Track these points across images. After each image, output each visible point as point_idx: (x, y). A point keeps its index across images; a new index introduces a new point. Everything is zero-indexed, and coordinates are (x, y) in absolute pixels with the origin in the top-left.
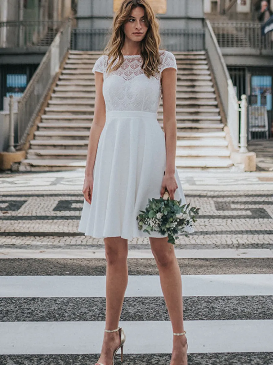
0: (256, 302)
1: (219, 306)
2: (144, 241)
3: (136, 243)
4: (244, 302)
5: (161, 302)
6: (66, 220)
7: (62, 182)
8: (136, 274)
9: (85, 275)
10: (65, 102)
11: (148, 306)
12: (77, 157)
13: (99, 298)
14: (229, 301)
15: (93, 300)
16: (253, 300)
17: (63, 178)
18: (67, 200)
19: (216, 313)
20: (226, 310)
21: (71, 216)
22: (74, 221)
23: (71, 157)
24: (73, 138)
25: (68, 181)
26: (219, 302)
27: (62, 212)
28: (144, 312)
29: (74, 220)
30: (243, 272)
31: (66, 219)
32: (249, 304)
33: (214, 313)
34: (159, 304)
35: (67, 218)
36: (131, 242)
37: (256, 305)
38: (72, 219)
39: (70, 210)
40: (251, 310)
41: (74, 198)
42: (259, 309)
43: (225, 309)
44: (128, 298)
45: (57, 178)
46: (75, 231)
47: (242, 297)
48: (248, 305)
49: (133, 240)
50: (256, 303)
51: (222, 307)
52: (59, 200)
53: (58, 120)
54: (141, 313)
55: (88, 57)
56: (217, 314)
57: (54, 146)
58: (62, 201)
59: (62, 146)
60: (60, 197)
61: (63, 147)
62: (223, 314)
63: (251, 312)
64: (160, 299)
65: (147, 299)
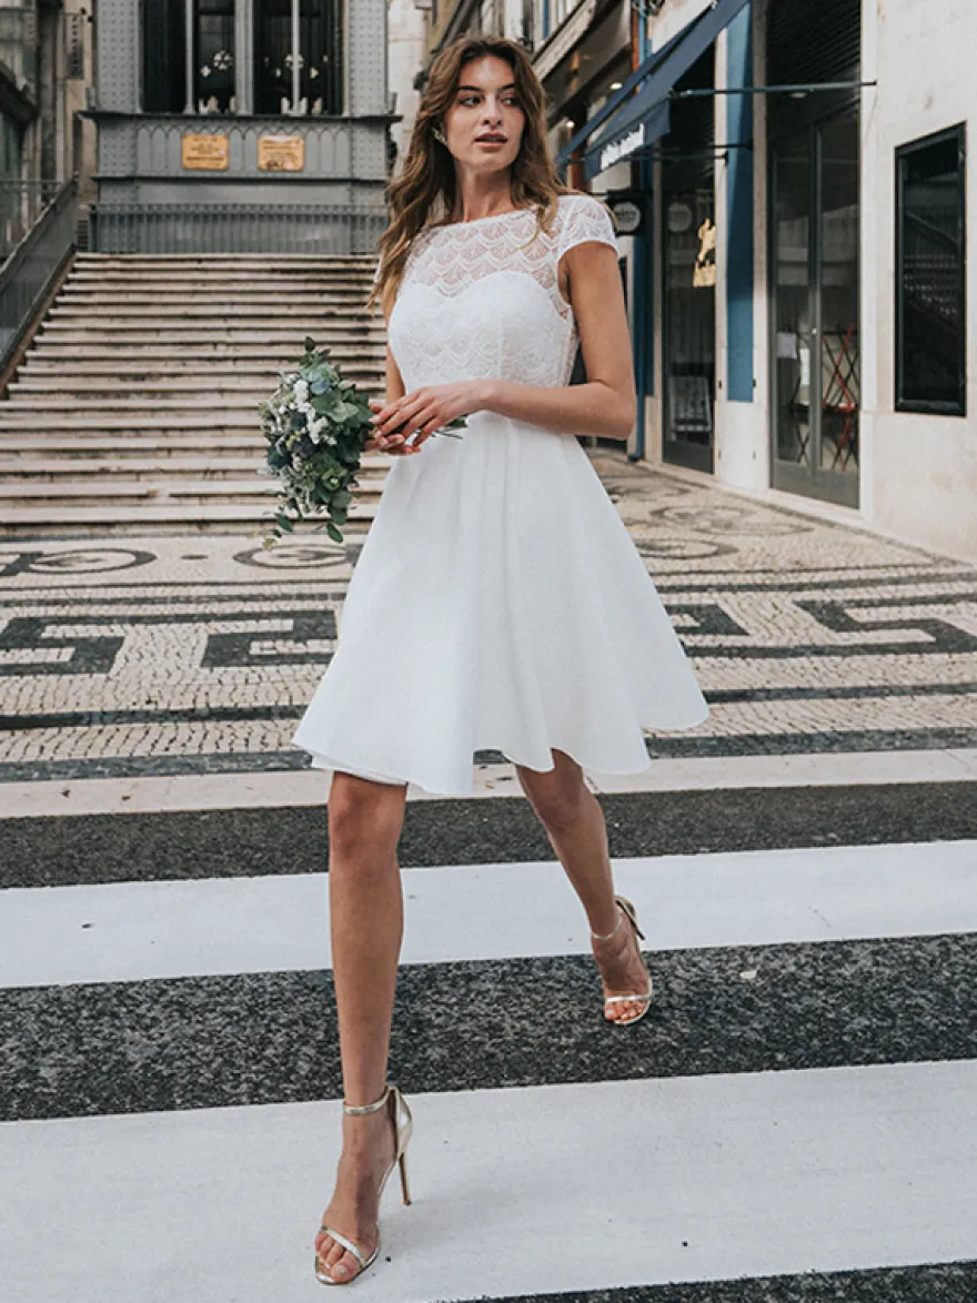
0: (559, 986)
1: (438, 1015)
2: (220, 742)
3: (196, 751)
4: (520, 990)
5: (247, 998)
6: (18, 678)
7: (33, 566)
8: (179, 873)
9: (15, 885)
10: (58, 368)
11: (198, 1022)
12: (81, 502)
13: (37, 993)
14: (473, 985)
15: (15, 1004)
16: (549, 978)
17: (40, 555)
18: (32, 615)
19: (429, 1051)
20: (464, 1032)
21: (32, 665)
22: (39, 681)
23: (65, 502)
24: (74, 453)
25: (49, 563)
26: (440, 992)
27: (12, 651)
28: (182, 1057)
29: (39, 677)
30: (507, 855)
31: (17, 674)
32: (539, 998)
33: (425, 1050)
34: (237, 1014)
35: (20, 669)
36: (184, 745)
37: (562, 1006)
38: (34, 673)
39: (34, 648)
40: (547, 1030)
41: (52, 611)
42: (573, 1021)
43: (462, 1027)
44: (136, 988)
45: (23, 555)
46: (33, 713)
47: (513, 966)
48: (536, 1004)
49: (190, 738)
50: (559, 990)
51: (451, 1017)
52: (14, 615)
53: (39, 411)
54: (169, 1065)
55: (118, 265)
56: (435, 1054)
57: (25, 475)
58: (21, 619)
59: (42, 474)
60: (17, 609)
61: (47, 478)
62: (455, 1056)
63: (550, 1039)
64: (242, 987)
65: (200, 987)
